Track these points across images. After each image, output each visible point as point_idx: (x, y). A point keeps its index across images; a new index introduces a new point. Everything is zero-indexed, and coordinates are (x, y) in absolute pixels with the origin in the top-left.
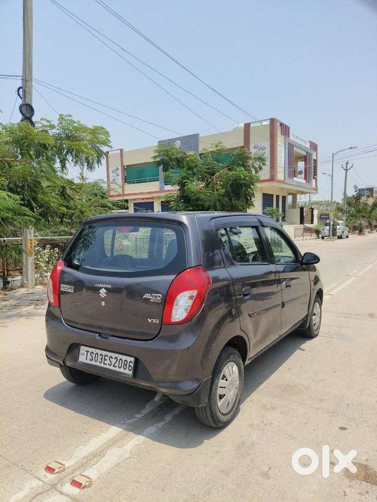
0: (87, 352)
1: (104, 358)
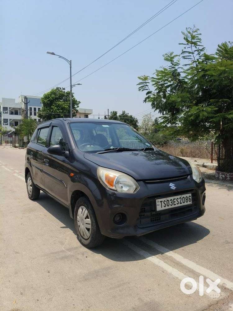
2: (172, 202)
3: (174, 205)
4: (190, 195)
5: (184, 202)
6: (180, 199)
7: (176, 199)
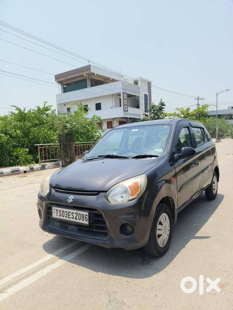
2: (66, 214)
3: (69, 218)
4: (87, 214)
5: (80, 218)
6: (76, 214)
7: (71, 213)
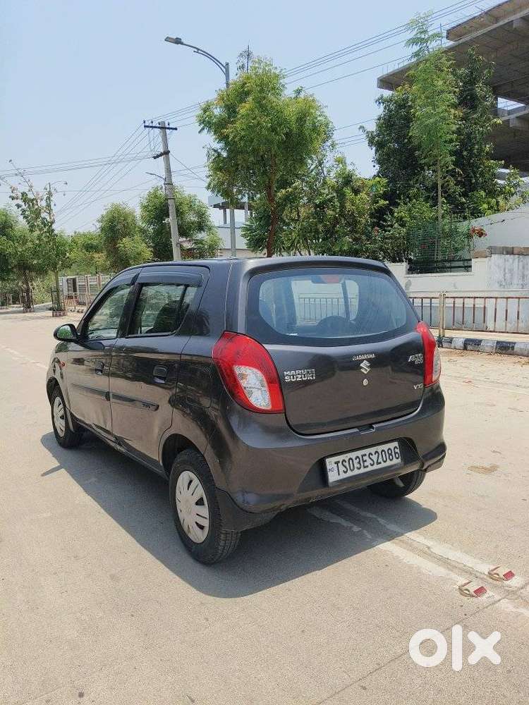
0: (337, 463)
1: (362, 460)
